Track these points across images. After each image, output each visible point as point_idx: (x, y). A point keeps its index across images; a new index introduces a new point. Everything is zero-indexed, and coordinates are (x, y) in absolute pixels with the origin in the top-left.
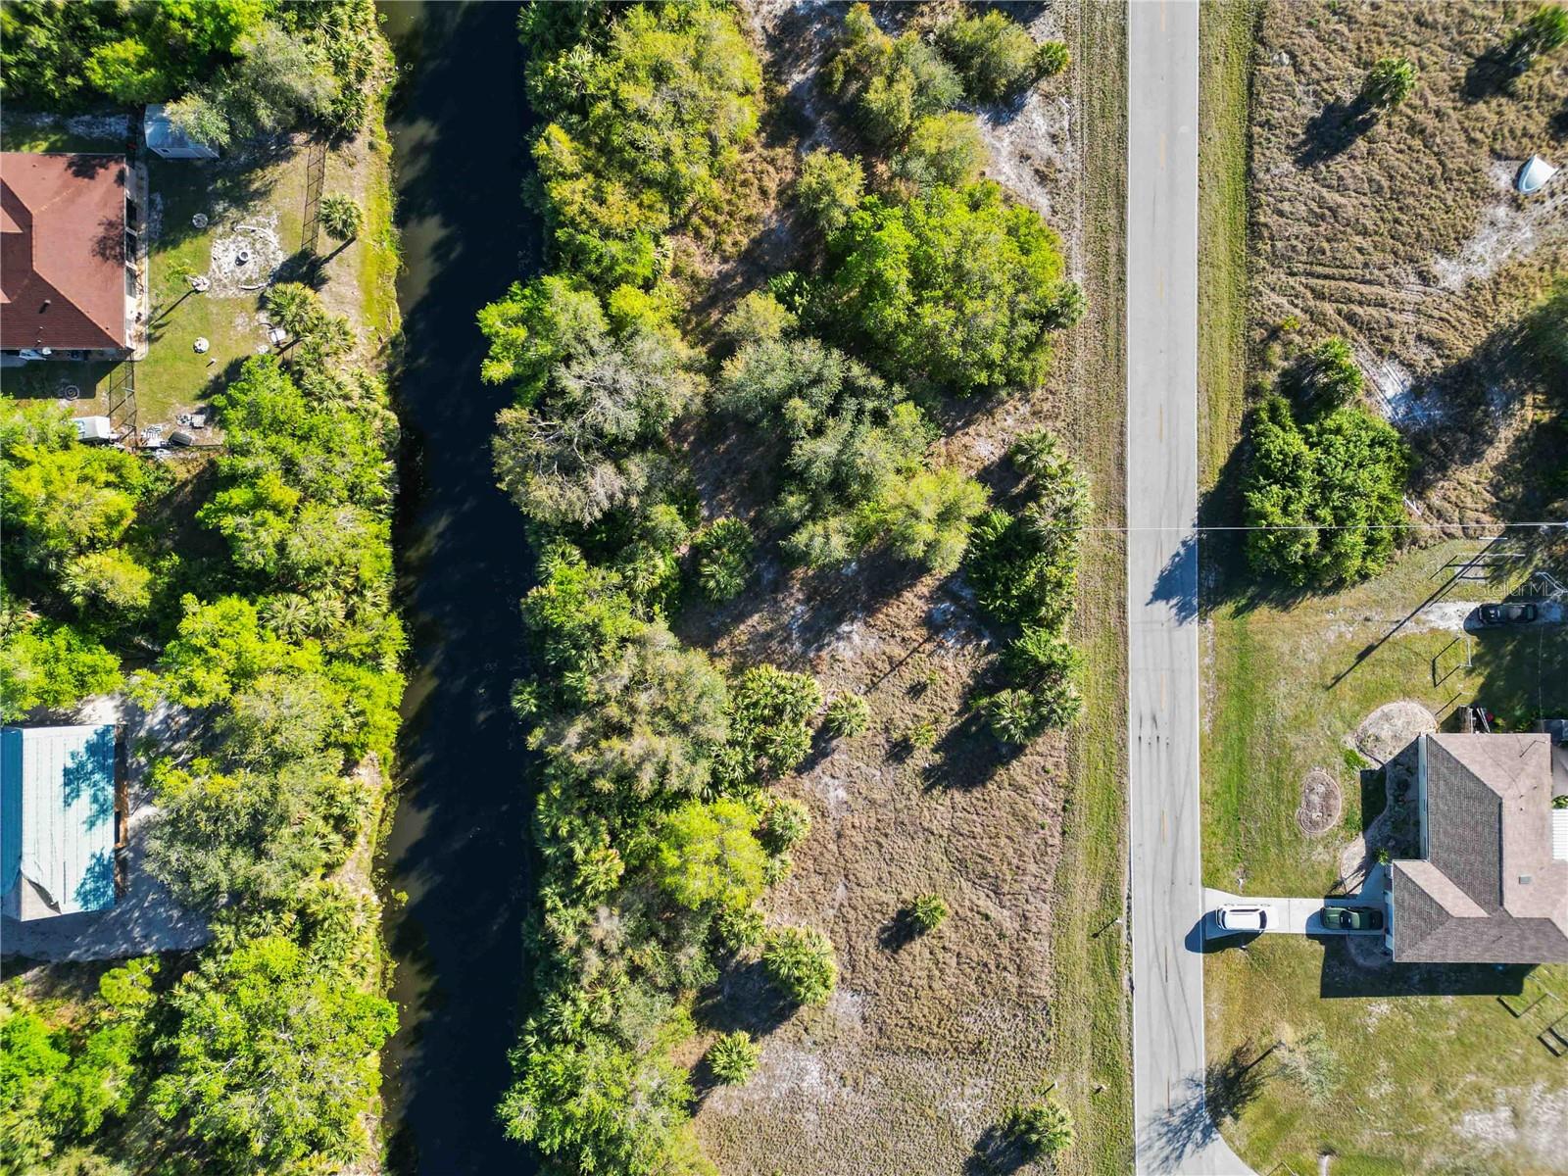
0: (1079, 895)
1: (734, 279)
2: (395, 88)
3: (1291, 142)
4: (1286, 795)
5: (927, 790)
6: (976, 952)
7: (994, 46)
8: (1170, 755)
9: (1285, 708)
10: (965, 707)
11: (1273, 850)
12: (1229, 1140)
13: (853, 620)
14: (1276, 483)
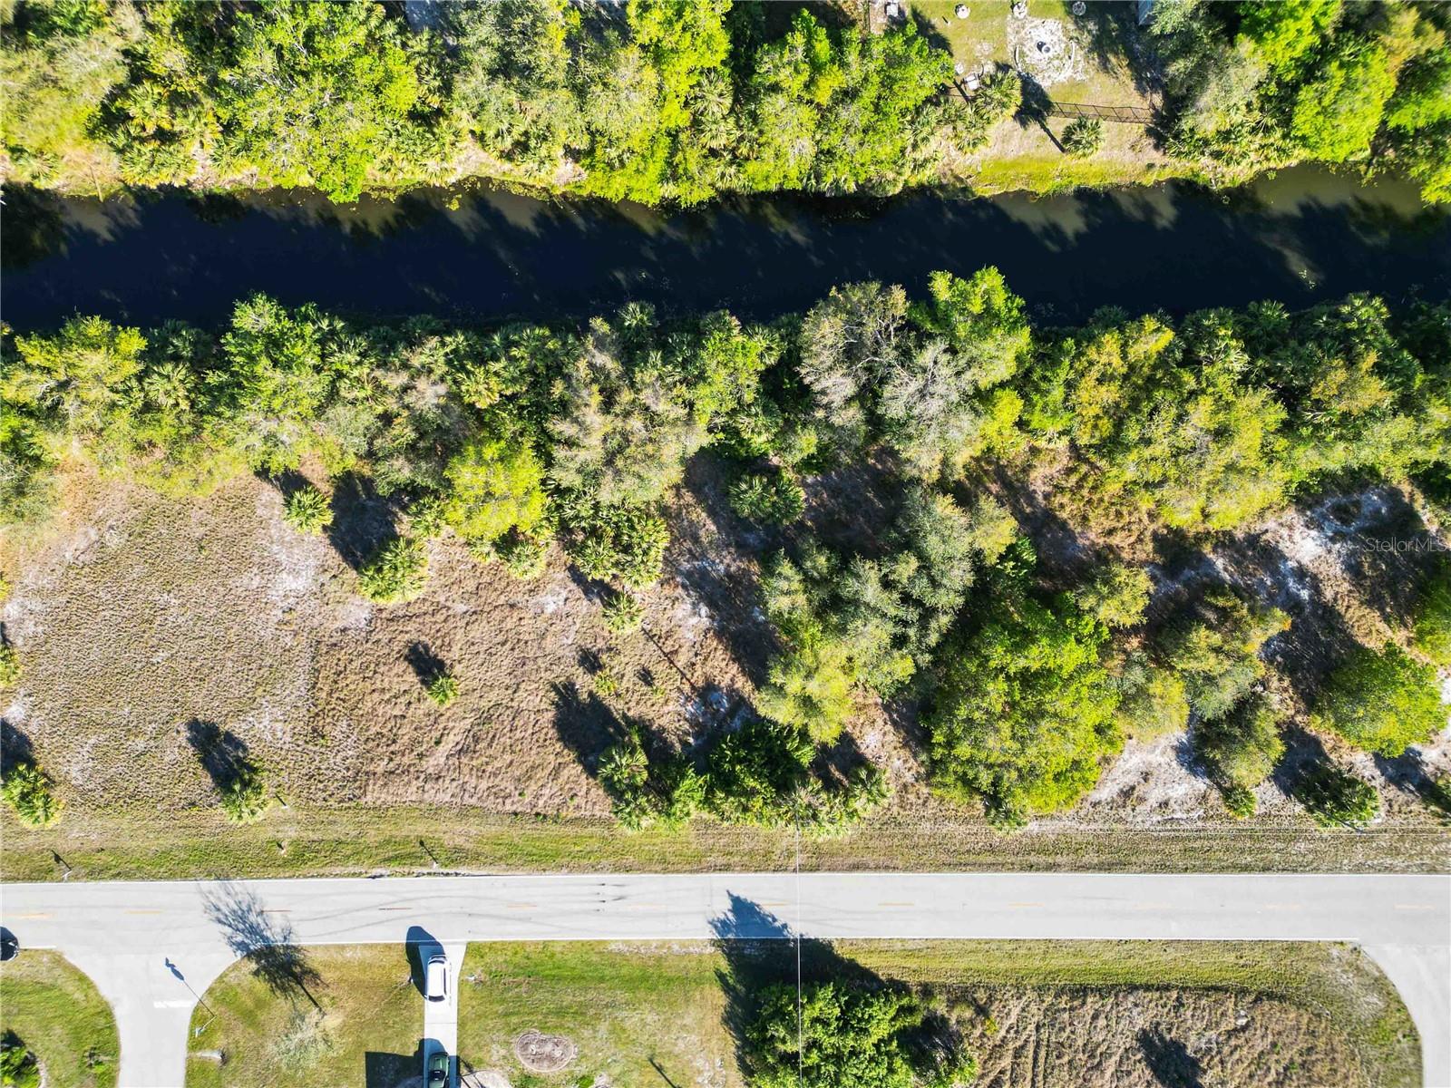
0: (458, 828)
1: (1029, 505)
2: (1205, 188)
3: (1163, 1027)
4: (552, 1020)
5: (554, 687)
6: (406, 732)
7: (1252, 747)
8: (586, 912)
9: (631, 1020)
10: (631, 722)
11: (501, 1009)
12: (235, 967)
13: (711, 617)
14: (842, 1012)
